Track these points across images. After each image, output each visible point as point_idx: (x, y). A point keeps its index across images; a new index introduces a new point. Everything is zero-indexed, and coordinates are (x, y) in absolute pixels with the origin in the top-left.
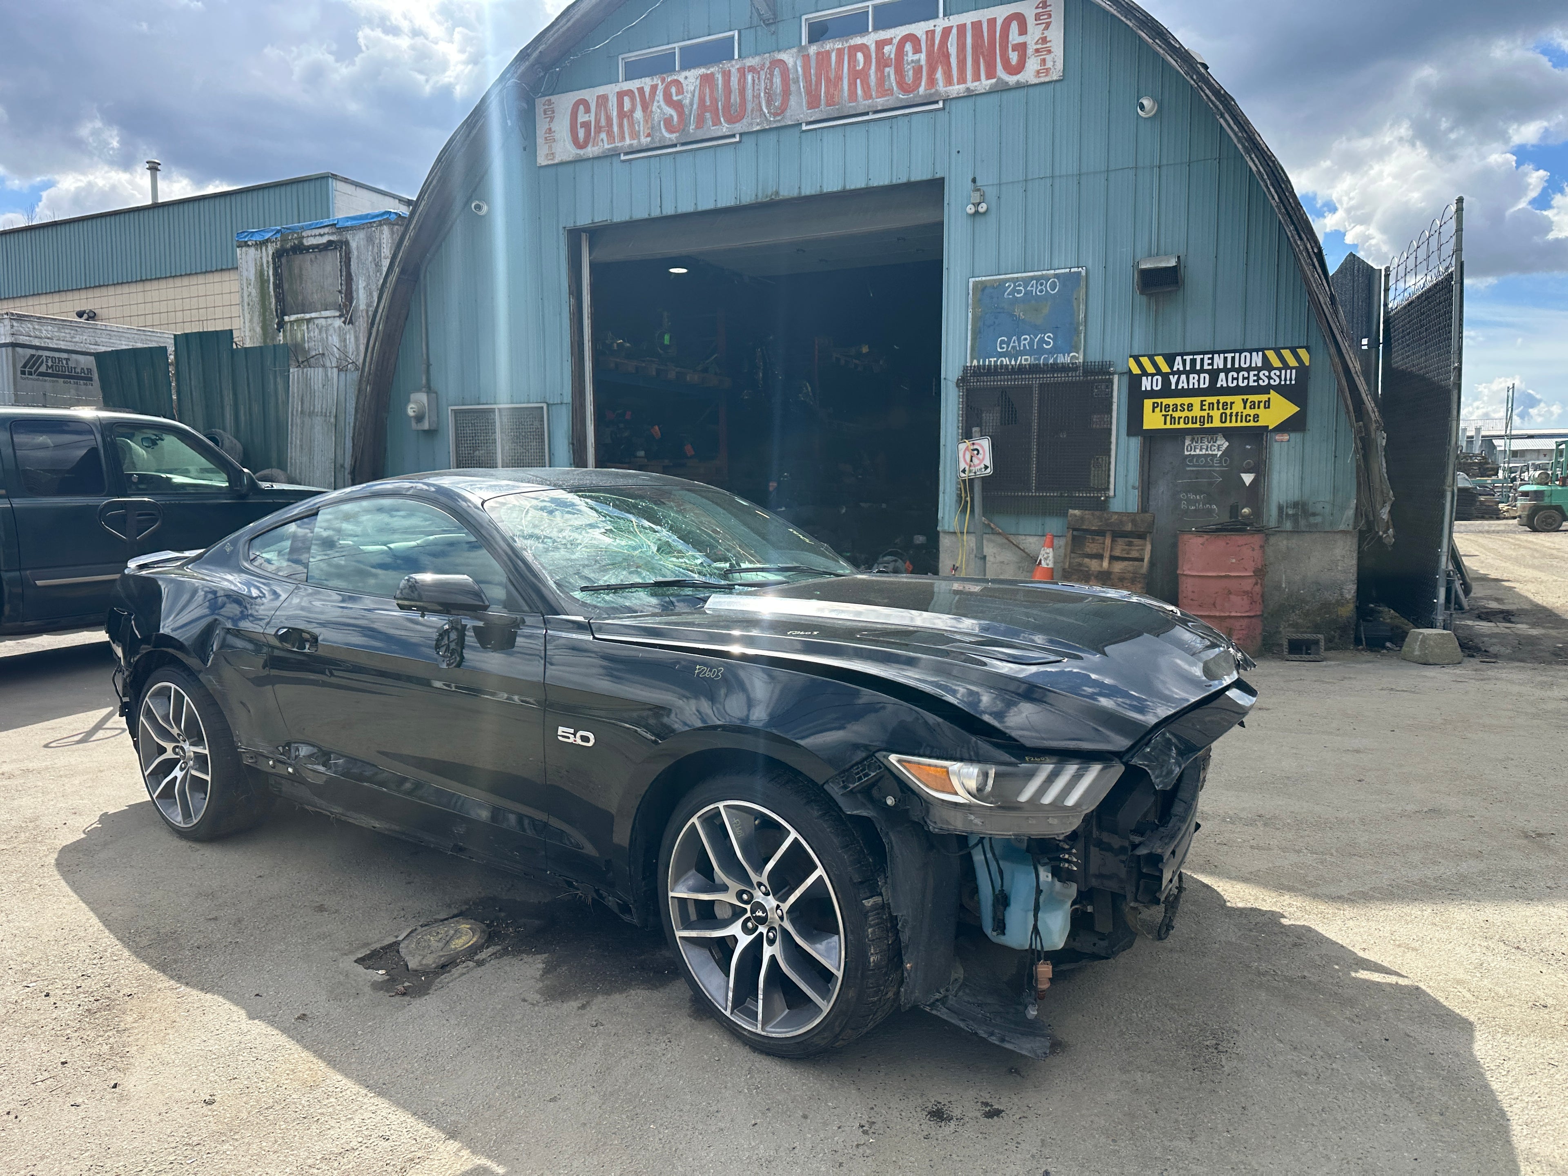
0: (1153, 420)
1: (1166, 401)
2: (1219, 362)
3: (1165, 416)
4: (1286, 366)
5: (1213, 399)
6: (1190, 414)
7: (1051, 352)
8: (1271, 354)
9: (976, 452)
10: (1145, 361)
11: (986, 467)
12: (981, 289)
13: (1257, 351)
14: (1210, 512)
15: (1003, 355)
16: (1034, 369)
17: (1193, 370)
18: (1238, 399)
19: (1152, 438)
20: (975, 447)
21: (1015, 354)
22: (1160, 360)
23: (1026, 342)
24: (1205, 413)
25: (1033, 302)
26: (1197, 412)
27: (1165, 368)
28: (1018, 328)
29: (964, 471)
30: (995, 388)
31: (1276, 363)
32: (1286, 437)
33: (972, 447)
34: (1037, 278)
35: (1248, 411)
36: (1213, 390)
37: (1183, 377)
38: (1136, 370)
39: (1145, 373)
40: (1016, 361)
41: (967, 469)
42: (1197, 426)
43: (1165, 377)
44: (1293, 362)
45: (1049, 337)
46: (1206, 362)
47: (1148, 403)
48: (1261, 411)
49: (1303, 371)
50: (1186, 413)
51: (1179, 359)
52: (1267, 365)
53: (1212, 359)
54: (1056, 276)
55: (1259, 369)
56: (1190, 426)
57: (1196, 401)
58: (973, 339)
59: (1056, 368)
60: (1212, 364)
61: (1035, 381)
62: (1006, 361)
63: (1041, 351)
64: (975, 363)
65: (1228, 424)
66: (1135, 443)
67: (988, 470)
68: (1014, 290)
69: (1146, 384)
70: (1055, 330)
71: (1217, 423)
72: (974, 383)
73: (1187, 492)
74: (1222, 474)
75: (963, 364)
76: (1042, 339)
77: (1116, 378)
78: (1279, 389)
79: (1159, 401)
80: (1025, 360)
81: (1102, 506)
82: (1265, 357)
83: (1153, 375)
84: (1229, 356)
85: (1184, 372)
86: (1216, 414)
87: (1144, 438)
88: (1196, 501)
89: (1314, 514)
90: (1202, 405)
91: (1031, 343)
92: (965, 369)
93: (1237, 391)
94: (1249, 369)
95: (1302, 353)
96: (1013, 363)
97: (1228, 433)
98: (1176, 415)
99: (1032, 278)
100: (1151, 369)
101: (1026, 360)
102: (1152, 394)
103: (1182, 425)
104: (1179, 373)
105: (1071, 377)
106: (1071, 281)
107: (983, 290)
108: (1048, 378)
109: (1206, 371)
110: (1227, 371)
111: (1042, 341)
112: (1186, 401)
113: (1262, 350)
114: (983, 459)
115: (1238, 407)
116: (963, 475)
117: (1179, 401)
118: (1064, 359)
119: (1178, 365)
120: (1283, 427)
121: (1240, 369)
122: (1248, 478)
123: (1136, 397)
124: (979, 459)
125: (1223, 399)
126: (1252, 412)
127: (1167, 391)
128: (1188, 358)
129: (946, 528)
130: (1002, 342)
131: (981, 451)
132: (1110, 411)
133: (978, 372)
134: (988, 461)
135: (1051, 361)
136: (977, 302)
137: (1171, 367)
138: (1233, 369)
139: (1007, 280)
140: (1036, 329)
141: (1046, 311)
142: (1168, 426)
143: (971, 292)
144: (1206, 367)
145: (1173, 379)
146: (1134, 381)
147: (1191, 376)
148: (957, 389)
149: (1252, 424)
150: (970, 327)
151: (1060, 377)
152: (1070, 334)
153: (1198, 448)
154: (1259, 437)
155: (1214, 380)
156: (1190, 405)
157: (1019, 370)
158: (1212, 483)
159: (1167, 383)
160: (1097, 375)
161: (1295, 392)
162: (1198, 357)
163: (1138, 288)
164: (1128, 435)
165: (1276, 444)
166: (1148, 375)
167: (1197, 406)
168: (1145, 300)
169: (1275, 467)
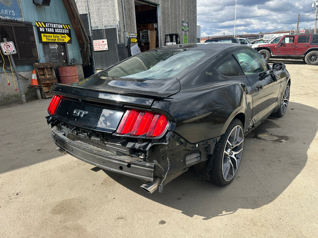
0: (44, 39)
1: (46, 34)
3: (47, 38)
4: (67, 29)
5: (55, 35)
6: (52, 38)
7: (16, 16)
8: (63, 25)
9: (8, 46)
10: (39, 23)
11: (14, 51)
14: (57, 62)
16: (11, 21)
17: (50, 27)
18: (60, 35)
19: (45, 44)
20: (8, 44)
21: (4, 16)
22: (42, 23)
23: (7, 12)
24: (54, 38)
26: (53, 38)
27: (44, 26)
28: (3, 7)
29: (6, 52)
31: (65, 28)
32: (69, 45)
33: (6, 45)
35: (62, 38)
36: (54, 33)
37: (48, 29)
38: (38, 26)
41: (7, 51)
42: (53, 41)
43: (45, 28)
44: (68, 28)
45: (13, 12)
46: (52, 26)
47: (42, 35)
49: (69, 30)
50: (50, 38)
51: (46, 24)
53: (53, 25)
55: (62, 29)
56: (52, 41)
57: (52, 35)
59: (17, 22)
60: (53, 26)
61: (12, 25)
62: (2, 17)
63: (12, 16)
65: (59, 41)
66: (41, 45)
67: (15, 52)
69: (41, 30)
70: (14, 10)
71: (57, 41)
73: (52, 57)
74: (58, 53)
76: (11, 12)
77: (34, 27)
78: (66, 34)
79: (45, 34)
81: (38, 62)
82: (63, 26)
83: (42, 27)
84: (56, 25)
86: (56, 38)
87: (43, 44)
88: (54, 60)
89: (76, 61)
90: (53, 36)
91: (8, 12)
93: (59, 33)
94: (61, 28)
95: (68, 26)
96: (4, 18)
97: (58, 43)
98: (49, 38)
100: (41, 26)
101: (8, 18)
102: (43, 32)
103: (50, 41)
104: (47, 28)
105: (23, 25)
108: (16, 25)
109: (53, 28)
110: (57, 29)
112: (50, 35)
113: (62, 24)
114: (12, 49)
115: (60, 37)
116: (5, 54)
118: (19, 19)
119: (47, 26)
120: (68, 42)
121: (59, 28)
122: (63, 54)
123: (40, 33)
124: (10, 49)
125: (57, 35)
126: (63, 39)
127: (45, 32)
128: (49, 24)
131: (10, 46)
132: (34, 36)
134: (14, 49)
135: (16, 19)
137: (46, 26)
140: (8, 9)
141: (10, 3)
142: (48, 41)
144: (53, 27)
145: (46, 29)
146: (38, 28)
147: (50, 29)
149: (63, 41)
151: (19, 25)
152: (19, 12)
153: (52, 47)
154: (64, 44)
155: (55, 30)
156: (51, 36)
157: (6, 21)
158: (56, 55)
159: (45, 30)
160: (29, 26)
161: (69, 35)
162: (51, 24)
163: (34, 2)
164: (40, 43)
165: (68, 46)
166: (41, 27)
167: (52, 36)
168: (35, 6)
169: (68, 51)
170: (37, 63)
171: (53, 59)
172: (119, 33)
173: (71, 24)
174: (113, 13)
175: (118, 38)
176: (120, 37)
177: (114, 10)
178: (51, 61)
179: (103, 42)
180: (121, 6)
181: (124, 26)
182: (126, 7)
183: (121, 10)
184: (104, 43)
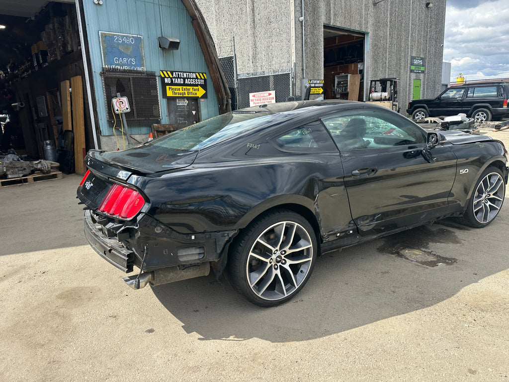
0: (170, 93)
1: (173, 87)
2: (185, 76)
3: (173, 92)
4: (201, 79)
5: (185, 87)
6: (180, 92)
7: (135, 66)
8: (197, 74)
9: (121, 103)
10: (165, 72)
11: (127, 109)
12: (104, 36)
13: (194, 73)
14: (185, 123)
15: (116, 65)
16: (130, 71)
17: (179, 77)
18: (191, 88)
19: (171, 100)
20: (121, 101)
21: (122, 65)
22: (169, 72)
23: (125, 61)
24: (183, 92)
25: (126, 46)
26: (181, 91)
27: (171, 76)
28: (121, 55)
29: (117, 110)
30: (115, 78)
31: (199, 78)
32: (203, 100)
33: (119, 101)
34: (127, 37)
36: (184, 84)
37: (176, 79)
38: (163, 76)
39: (165, 77)
40: (123, 67)
41: (119, 109)
42: (182, 96)
43: (171, 78)
44: (203, 78)
45: (133, 60)
46: (182, 75)
47: (168, 87)
48: (197, 92)
49: (205, 80)
50: (178, 92)
51: (174, 73)
52: (197, 78)
54: (133, 37)
55: (195, 79)
56: (180, 96)
57: (180, 87)
58: (104, 57)
59: (137, 72)
61: (131, 76)
62: (119, 67)
63: (131, 66)
64: (107, 66)
65: (189, 96)
66: (165, 101)
67: (128, 110)
68: (118, 40)
69: (166, 81)
70: (135, 57)
71: (187, 95)
72: (108, 74)
73: (179, 117)
74: (187, 111)
75: (101, 66)
76: (131, 60)
77: (157, 78)
78: (201, 85)
79: (170, 87)
80: (126, 68)
81: (158, 122)
82: (196, 75)
83: (168, 78)
84: (188, 74)
85: (176, 78)
86: (186, 92)
87: (168, 99)
88: (182, 120)
91: (127, 61)
92: (103, 69)
93: (190, 85)
94: (193, 78)
95: (204, 74)
97: (188, 98)
98: (176, 92)
99: (124, 36)
100: (167, 76)
102: (168, 84)
103: (178, 95)
104: (175, 78)
105: (144, 76)
106: (138, 40)
107: (105, 37)
108: (135, 75)
109: (182, 78)
110: (188, 79)
111: (131, 61)
112: (178, 87)
114: (125, 106)
115: (191, 90)
116: (117, 112)
117: (176, 87)
118: (140, 69)
119: (174, 75)
120: (202, 97)
121: (190, 78)
122: (194, 112)
123: (164, 85)
124: (123, 106)
125: (188, 87)
126: (195, 92)
127: (172, 84)
128: (177, 73)
129: (105, 134)
130: (116, 59)
131: (124, 102)
132: (156, 89)
133: (109, 70)
134: (127, 106)
135: (135, 69)
136: (104, 42)
138: (189, 78)
139: (115, 35)
140: (128, 57)
141: (131, 49)
142: (174, 95)
143: (100, 37)
145: (174, 80)
146: (163, 79)
147: (178, 79)
148: (100, 77)
149: (195, 96)
150: (102, 52)
151: (139, 75)
152: (140, 60)
153: (180, 103)
154: (196, 100)
155: (184, 81)
156: (179, 89)
157: (125, 71)
158: (185, 114)
159: (172, 81)
160: (151, 76)
161: (204, 87)
162: (180, 73)
163: (160, 47)
164: (163, 98)
165: (201, 102)
166: (166, 78)
167: (181, 89)
168: (162, 51)
169: (202, 109)
170: (156, 125)
171: (180, 120)
172: (293, 81)
173: (207, 73)
174: (288, 51)
175: (291, 89)
176: (294, 87)
177: (289, 47)
178: (177, 122)
179: (270, 94)
180: (300, 41)
181: (303, 70)
182: (309, 40)
183: (300, 45)
184: (270, 96)
